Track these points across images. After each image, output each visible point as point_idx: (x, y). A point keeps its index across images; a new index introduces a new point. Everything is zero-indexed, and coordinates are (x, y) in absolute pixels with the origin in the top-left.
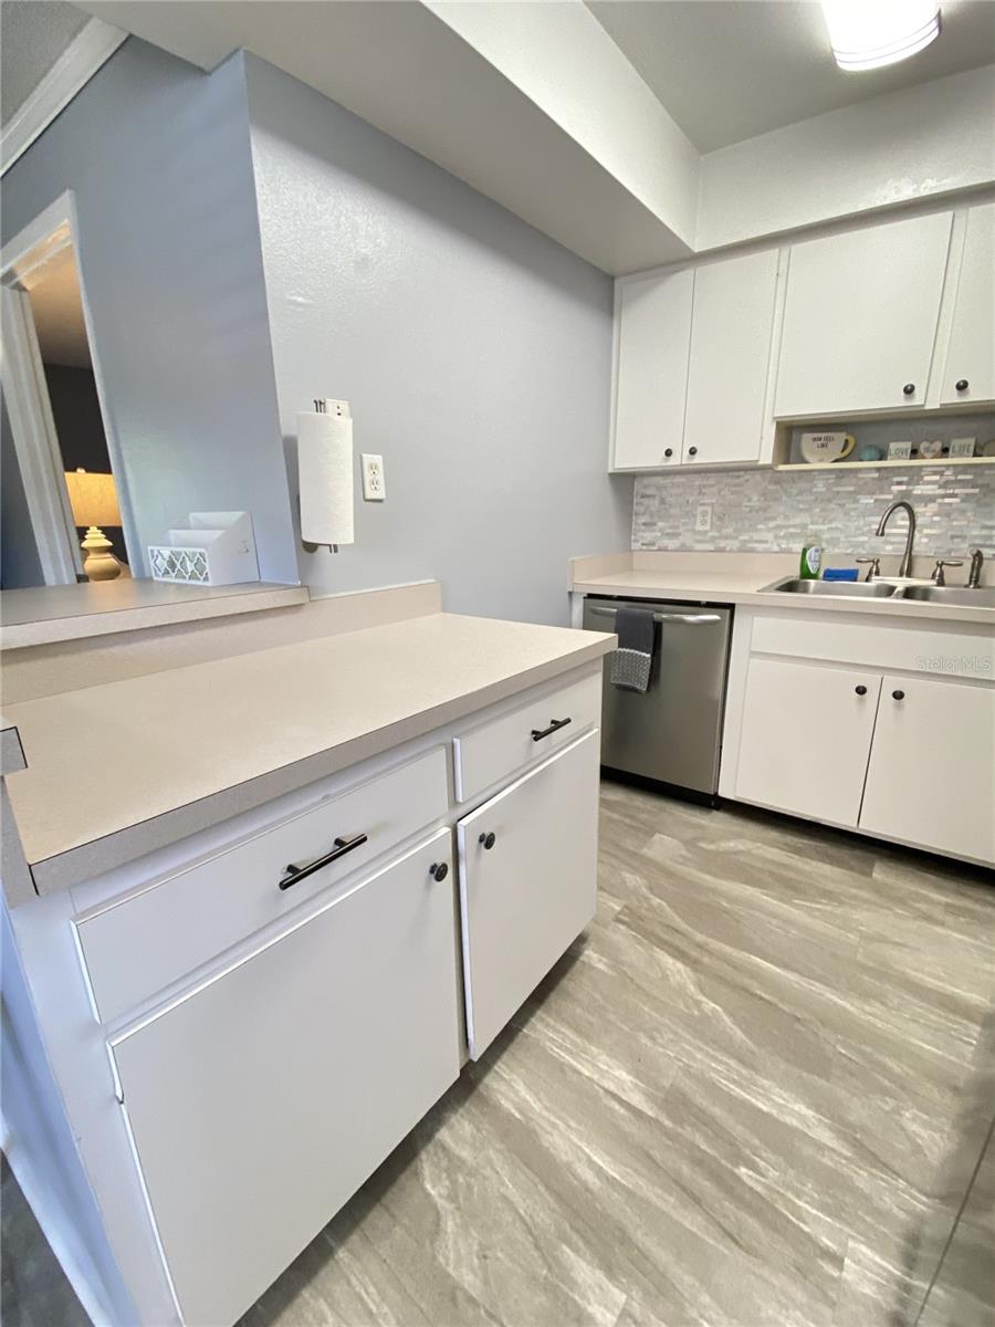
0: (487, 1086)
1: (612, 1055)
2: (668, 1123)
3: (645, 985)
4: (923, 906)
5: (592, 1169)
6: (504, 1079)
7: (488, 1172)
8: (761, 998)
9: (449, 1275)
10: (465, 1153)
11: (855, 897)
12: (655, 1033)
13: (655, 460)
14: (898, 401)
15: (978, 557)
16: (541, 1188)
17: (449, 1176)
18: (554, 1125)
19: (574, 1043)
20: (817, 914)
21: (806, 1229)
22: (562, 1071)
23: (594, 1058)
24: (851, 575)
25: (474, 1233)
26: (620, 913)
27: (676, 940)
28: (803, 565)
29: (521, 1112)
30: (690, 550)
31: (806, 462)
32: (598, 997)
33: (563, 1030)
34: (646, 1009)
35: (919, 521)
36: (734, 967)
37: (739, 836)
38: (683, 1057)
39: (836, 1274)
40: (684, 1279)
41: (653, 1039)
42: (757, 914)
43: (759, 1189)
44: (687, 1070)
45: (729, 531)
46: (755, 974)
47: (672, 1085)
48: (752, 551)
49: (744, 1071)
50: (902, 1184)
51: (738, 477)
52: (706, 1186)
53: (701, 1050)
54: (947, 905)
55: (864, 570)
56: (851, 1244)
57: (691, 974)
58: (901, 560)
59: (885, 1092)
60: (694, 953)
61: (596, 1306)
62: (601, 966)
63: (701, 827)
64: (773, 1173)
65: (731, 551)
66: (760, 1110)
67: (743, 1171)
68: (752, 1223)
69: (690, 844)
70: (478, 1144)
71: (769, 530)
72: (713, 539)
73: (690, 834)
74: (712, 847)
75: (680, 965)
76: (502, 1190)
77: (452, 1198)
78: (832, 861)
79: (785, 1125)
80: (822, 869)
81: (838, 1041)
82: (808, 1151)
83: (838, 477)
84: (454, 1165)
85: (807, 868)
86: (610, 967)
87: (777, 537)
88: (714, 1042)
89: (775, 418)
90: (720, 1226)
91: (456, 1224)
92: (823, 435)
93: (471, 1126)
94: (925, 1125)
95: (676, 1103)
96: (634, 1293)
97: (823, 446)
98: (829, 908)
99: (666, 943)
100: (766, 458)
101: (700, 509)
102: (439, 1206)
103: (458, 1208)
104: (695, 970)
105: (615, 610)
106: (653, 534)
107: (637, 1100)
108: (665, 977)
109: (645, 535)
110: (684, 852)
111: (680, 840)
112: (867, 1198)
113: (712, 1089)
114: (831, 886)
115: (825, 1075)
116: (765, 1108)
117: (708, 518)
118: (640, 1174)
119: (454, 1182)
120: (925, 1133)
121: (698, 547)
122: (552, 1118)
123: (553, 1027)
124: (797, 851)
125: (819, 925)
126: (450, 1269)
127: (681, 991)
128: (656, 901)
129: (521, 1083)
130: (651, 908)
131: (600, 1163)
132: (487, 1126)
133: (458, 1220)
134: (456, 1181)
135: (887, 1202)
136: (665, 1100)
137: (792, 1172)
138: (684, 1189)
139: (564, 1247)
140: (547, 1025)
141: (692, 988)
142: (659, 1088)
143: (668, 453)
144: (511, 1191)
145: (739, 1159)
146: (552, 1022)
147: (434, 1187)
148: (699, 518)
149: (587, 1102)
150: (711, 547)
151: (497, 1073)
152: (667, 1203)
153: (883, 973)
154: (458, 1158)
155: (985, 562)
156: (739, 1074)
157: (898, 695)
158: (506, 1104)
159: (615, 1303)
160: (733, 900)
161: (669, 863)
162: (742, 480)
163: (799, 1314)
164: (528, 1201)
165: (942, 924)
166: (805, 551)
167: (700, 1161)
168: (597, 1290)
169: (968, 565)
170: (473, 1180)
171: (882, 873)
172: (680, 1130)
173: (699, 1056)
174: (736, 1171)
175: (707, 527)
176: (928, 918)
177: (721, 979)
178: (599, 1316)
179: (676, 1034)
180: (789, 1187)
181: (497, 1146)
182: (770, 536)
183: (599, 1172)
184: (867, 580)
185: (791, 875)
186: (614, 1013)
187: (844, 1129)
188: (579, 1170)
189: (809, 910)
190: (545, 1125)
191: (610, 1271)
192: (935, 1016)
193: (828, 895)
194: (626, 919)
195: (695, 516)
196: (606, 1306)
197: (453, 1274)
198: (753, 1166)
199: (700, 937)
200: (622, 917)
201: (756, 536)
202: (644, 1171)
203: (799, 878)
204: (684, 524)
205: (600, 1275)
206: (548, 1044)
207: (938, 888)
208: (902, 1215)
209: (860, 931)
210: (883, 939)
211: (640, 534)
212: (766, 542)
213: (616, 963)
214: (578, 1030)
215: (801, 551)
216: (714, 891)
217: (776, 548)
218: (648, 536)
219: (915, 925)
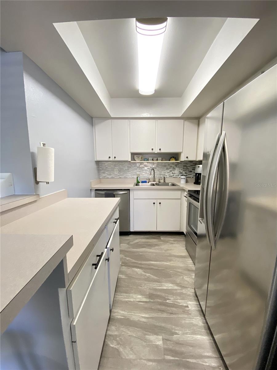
0: (112, 316)
1: (135, 294)
2: (152, 301)
3: (134, 276)
4: (171, 242)
5: (143, 318)
6: (116, 312)
7: (123, 333)
8: (155, 269)
9: (127, 359)
10: (116, 333)
11: (161, 244)
12: (141, 285)
13: (107, 159)
14: (151, 151)
15: (164, 178)
16: (136, 329)
17: (115, 341)
18: (131, 315)
19: (126, 296)
20: (156, 249)
21: (181, 304)
22: (127, 303)
23: (132, 296)
24: (145, 182)
25: (127, 347)
26: (122, 264)
27: (135, 265)
28: (137, 180)
29: (123, 317)
30: (114, 178)
31: (135, 161)
32: (126, 284)
33: (123, 294)
34: (137, 281)
35: (155, 171)
36: (148, 265)
37: (137, 239)
38: (148, 287)
39: (188, 309)
40: (169, 326)
41: (141, 286)
42: (147, 253)
43: (171, 302)
44: (150, 289)
45: (122, 174)
46: (152, 265)
47: (149, 293)
48: (127, 178)
49: (159, 284)
50: (189, 289)
51: (122, 163)
52: (163, 307)
53: (150, 284)
54: (174, 240)
55: (147, 181)
56: (188, 303)
57: (142, 270)
58: (153, 179)
59: (180, 275)
60: (140, 266)
61: (158, 342)
62: (124, 277)
63: (128, 240)
64: (172, 298)
65: (123, 178)
66: (165, 289)
67: (168, 301)
68: (174, 309)
69: (128, 244)
70: (117, 329)
71: (129, 173)
72: (119, 175)
73: (127, 242)
74: (133, 243)
75: (139, 269)
76: (128, 334)
77: (118, 344)
78: (154, 238)
79: (170, 289)
80: (153, 240)
81: (170, 270)
82: (175, 292)
83: (141, 164)
84: (115, 337)
85: (151, 241)
86: (125, 276)
87: (131, 175)
88: (152, 281)
89: (130, 152)
90: (169, 313)
91: (122, 348)
92: (138, 156)
93: (114, 326)
94: (187, 278)
95: (151, 296)
96: (162, 335)
97: (138, 158)
98: (157, 247)
99: (133, 266)
100: (130, 160)
101: (115, 169)
102: (116, 348)
103: (121, 345)
104: (142, 269)
105: (104, 193)
106: (105, 175)
107: (145, 300)
108: (137, 273)
109: (103, 175)
110: (128, 246)
111: (126, 244)
112: (186, 294)
113: (156, 290)
114: (156, 243)
115: (171, 277)
116: (165, 288)
117: (117, 171)
118: (153, 313)
119: (117, 341)
120: (188, 279)
121: (115, 177)
122: (130, 314)
123: (120, 295)
124: (147, 238)
125: (157, 251)
126: (127, 358)
127: (141, 275)
128: (128, 258)
129: (120, 310)
130: (127, 260)
131: (144, 316)
132: (117, 324)
133: (123, 347)
134: (117, 340)
135: (189, 293)
136: (149, 297)
137: (174, 297)
138: (160, 310)
139: (147, 336)
140: (119, 295)
141: (143, 273)
142: (147, 295)
143: (110, 157)
144: (130, 333)
145: (166, 299)
146: (119, 294)
147: (113, 345)
148: (115, 171)
149: (135, 306)
150: (118, 177)
151: (113, 312)
152: (160, 315)
153: (171, 256)
154: (115, 335)
155: (166, 179)
156: (159, 285)
157: (160, 203)
158: (119, 317)
159: (160, 339)
160: (142, 252)
161: (126, 250)
162: (123, 163)
163: (187, 319)
164: (135, 333)
165: (174, 244)
166: (137, 178)
167: (161, 304)
168: (156, 339)
169: (163, 179)
170: (121, 337)
171: (163, 238)
172: (154, 300)
173: (151, 285)
174: (167, 302)
175: (117, 173)
176: (172, 244)
177: (147, 269)
178: (159, 343)
179: (144, 283)
180: (175, 299)
181: (122, 327)
182: (130, 175)
183: (145, 318)
184: (149, 183)
185: (149, 243)
186: (131, 285)
187: (178, 285)
188: (141, 320)
189: (155, 249)
190: (130, 316)
191: (156, 334)
192: (181, 260)
193: (156, 245)
194: (123, 265)
195: (114, 171)
196: (159, 341)
197: (128, 358)
198: (169, 299)
199: (139, 262)
200: (122, 265)
201: (127, 175)
202: (152, 312)
203: (150, 243)
204: (112, 172)
205: (155, 336)
206: (121, 299)
207: (171, 238)
208: (192, 294)
209: (164, 250)
210: (168, 250)
211: (102, 175)
212: (129, 176)
213: (126, 275)
214: (126, 293)
215: (136, 178)
216: (138, 252)
217: (131, 177)
218: (104, 175)
219: (171, 245)
